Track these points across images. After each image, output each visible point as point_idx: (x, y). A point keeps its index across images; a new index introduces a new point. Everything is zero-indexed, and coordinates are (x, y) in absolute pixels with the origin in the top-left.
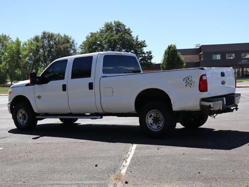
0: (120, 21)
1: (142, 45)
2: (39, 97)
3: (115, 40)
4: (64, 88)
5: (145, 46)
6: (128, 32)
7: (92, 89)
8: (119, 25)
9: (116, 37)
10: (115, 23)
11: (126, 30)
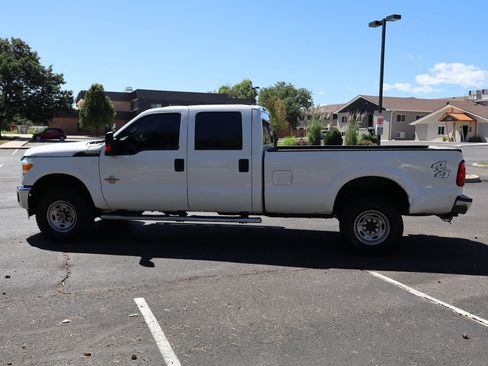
0: (23, 40)
1: (59, 80)
2: (112, 180)
3: (15, 68)
4: (179, 165)
5: (63, 83)
6: (33, 57)
7: (247, 170)
8: (20, 45)
9: (16, 63)
10: (13, 40)
11: (31, 54)
